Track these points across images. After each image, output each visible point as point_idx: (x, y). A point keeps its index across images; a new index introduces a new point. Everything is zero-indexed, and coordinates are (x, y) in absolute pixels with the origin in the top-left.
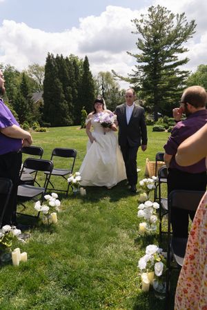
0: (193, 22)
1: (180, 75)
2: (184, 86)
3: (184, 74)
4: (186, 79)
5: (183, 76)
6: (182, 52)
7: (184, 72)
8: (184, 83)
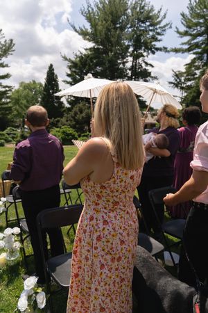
0: (11, 41)
1: (4, 90)
2: (8, 100)
3: (7, 89)
4: (10, 94)
5: (6, 91)
6: (3, 67)
7: (7, 86)
8: (8, 97)
